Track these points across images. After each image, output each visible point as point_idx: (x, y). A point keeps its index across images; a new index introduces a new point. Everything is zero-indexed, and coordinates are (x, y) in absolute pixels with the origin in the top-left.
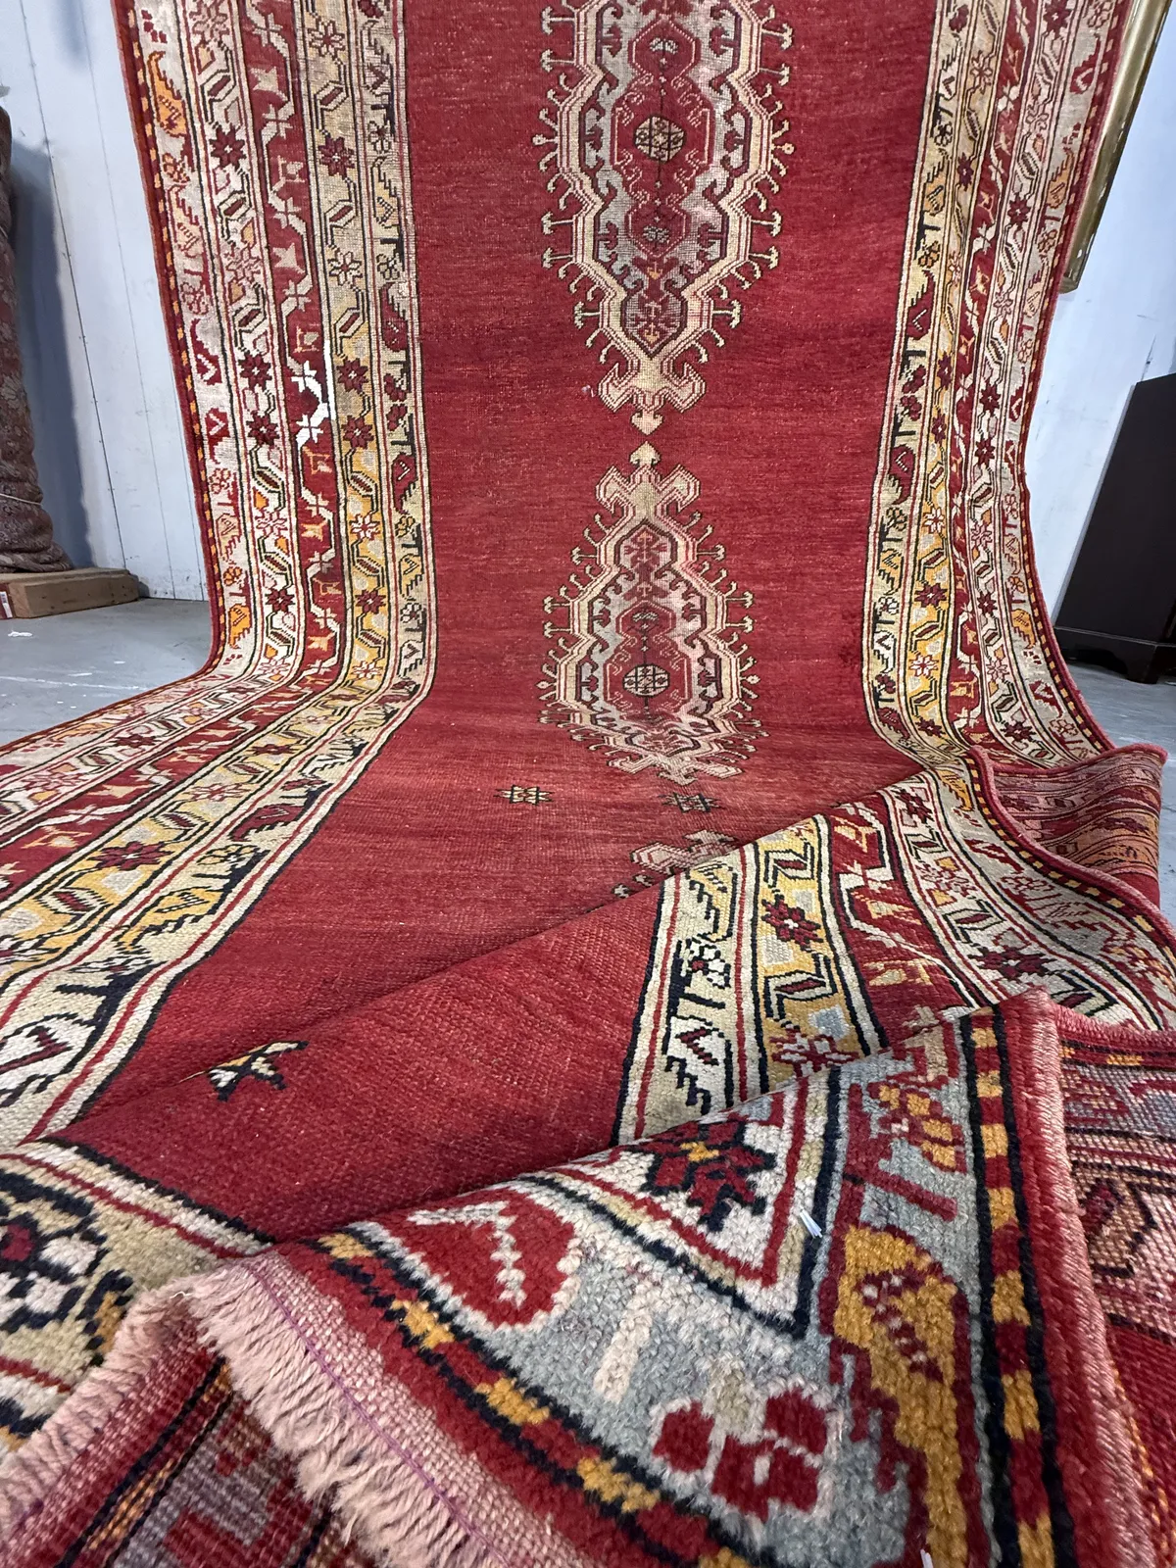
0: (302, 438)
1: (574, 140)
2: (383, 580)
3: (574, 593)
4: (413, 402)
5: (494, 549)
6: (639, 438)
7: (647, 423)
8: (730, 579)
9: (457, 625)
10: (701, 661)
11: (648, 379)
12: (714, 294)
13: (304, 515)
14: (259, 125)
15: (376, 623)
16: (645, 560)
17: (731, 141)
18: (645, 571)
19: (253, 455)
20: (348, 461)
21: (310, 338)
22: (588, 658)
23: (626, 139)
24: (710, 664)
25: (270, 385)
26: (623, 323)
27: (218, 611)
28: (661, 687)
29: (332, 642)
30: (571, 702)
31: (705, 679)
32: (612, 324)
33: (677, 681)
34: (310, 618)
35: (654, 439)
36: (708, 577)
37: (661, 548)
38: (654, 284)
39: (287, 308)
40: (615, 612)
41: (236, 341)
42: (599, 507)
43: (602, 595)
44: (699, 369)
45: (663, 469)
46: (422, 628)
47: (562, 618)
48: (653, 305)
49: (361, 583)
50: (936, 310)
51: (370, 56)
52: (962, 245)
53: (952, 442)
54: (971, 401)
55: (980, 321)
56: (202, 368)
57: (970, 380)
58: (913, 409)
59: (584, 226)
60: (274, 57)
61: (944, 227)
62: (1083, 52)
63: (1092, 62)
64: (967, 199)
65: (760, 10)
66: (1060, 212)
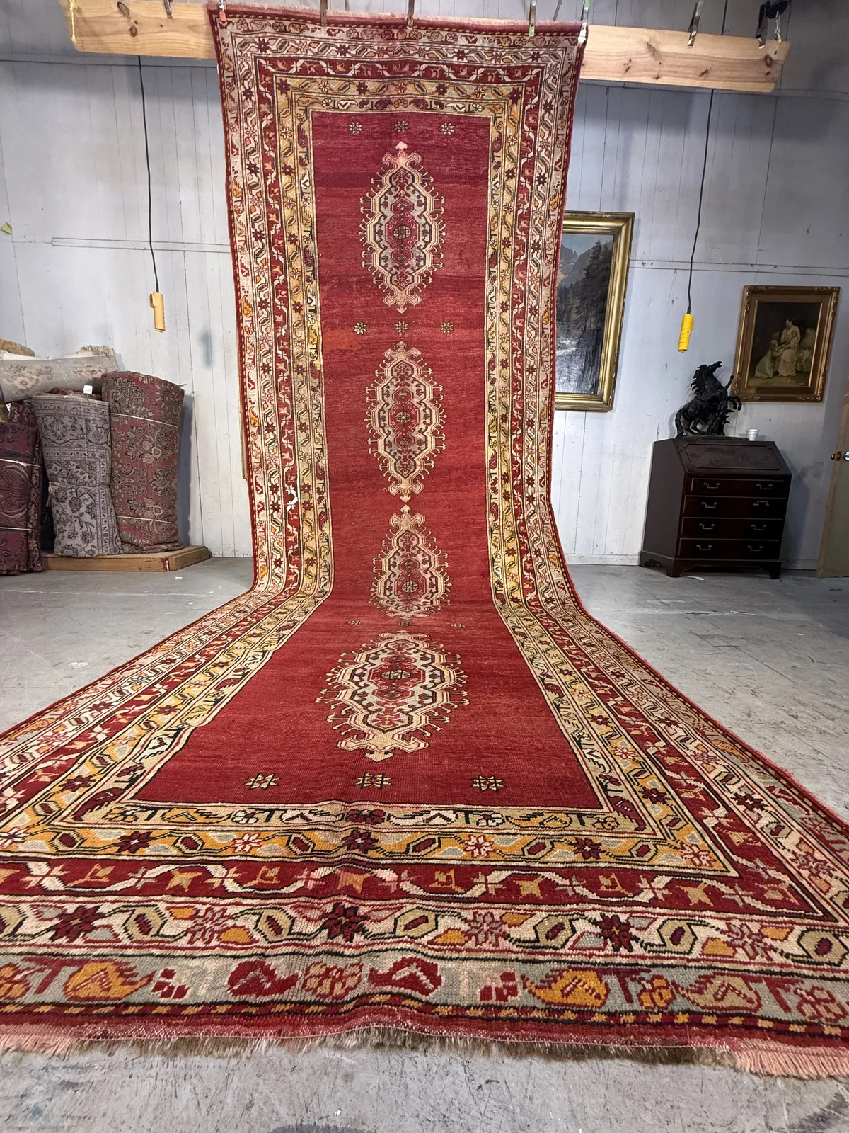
0: (288, 508)
1: (377, 419)
2: (315, 554)
3: (383, 556)
4: (326, 495)
5: (355, 542)
6: (404, 504)
7: (406, 499)
8: (439, 549)
9: (341, 569)
10: (430, 579)
11: (405, 485)
12: (425, 459)
13: (288, 533)
14: (280, 422)
15: (312, 570)
16: (408, 544)
17: (426, 417)
18: (408, 548)
19: (272, 515)
20: (304, 515)
21: (293, 478)
22: (389, 579)
23: (393, 418)
24: (433, 580)
26: (395, 469)
27: (256, 568)
28: (415, 589)
29: (296, 577)
30: (382, 596)
31: (432, 585)
32: (391, 469)
33: (421, 586)
34: (288, 569)
35: (408, 503)
36: (431, 549)
37: (413, 540)
38: (405, 457)
39: (286, 470)
40: (398, 563)
41: (269, 480)
42: (390, 527)
43: (393, 557)
44: (422, 481)
45: (412, 513)
47: (379, 565)
48: (405, 463)
49: (307, 555)
50: (499, 460)
51: (314, 401)
52: (507, 439)
53: (514, 498)
54: (521, 484)
55: (521, 459)
56: (257, 490)
57: (520, 477)
58: (495, 491)
59: (381, 442)
60: (286, 405)
61: (497, 437)
62: (543, 378)
63: (546, 380)
64: (507, 426)
65: (432, 383)
66: (546, 421)
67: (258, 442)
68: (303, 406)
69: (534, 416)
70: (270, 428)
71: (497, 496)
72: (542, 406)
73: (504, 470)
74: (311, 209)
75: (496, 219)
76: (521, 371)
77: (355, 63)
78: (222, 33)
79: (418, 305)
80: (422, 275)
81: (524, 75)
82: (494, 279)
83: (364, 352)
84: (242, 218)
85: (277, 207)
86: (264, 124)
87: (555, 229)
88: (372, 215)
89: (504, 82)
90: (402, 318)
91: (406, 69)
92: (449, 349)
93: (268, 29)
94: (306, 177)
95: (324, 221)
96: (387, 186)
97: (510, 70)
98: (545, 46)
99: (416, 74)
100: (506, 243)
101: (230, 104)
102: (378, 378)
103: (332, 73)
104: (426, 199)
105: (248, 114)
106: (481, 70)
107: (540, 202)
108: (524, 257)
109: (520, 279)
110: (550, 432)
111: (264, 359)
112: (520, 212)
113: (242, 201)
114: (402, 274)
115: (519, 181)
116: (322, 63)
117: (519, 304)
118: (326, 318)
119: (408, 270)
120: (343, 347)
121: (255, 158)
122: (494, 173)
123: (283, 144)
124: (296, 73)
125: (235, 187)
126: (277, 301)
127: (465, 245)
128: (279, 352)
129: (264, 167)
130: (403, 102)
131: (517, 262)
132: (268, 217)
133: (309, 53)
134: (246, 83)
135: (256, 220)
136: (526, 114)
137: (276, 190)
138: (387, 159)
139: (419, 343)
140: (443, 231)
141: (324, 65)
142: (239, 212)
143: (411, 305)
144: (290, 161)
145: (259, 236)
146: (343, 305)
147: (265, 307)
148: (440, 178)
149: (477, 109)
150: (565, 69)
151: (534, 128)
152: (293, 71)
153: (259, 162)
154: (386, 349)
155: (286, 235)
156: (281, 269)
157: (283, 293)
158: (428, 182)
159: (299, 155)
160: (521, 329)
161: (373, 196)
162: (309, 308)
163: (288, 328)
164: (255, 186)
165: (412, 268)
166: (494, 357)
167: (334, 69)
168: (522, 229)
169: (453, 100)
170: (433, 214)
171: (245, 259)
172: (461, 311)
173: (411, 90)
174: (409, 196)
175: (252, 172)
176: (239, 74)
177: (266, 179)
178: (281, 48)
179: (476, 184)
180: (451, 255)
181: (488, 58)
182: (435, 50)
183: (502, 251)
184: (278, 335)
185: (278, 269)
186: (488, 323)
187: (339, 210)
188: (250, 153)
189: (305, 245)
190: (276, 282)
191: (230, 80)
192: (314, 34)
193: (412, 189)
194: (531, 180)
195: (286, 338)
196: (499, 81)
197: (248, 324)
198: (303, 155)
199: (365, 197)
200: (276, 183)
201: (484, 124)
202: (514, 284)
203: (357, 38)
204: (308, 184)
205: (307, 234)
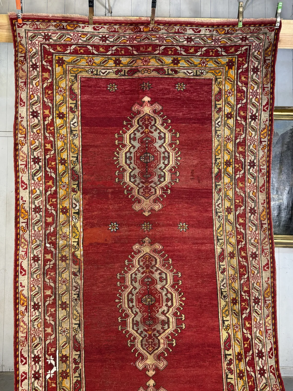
0: (48, 377)
1: (126, 301)
7: (151, 373)
11: (150, 361)
12: (167, 338)
14: (45, 301)
17: (167, 300)
19: (33, 383)
21: (53, 350)
23: (139, 301)
25: (40, 363)
26: (142, 345)
32: (138, 346)
35: (153, 377)
38: (150, 335)
39: (47, 342)
41: (33, 352)
44: (165, 358)
48: (150, 340)
50: (233, 342)
51: (74, 284)
52: (238, 319)
53: (248, 375)
54: (253, 359)
55: (251, 334)
56: (22, 361)
57: (251, 352)
58: (231, 372)
59: (129, 321)
60: (51, 287)
61: (230, 320)
62: (264, 262)
63: (267, 264)
64: (237, 307)
65: (172, 271)
66: (270, 298)
67: (26, 319)
68: (65, 287)
69: (260, 294)
70: (36, 307)
71: (233, 376)
72: (265, 285)
73: (237, 349)
74: (78, 142)
75: (219, 147)
76: (246, 258)
77: (113, 46)
78: (18, 30)
79: (159, 210)
80: (162, 188)
81: (236, 51)
82: (220, 190)
83: (117, 245)
84: (25, 149)
85: (52, 139)
86: (45, 85)
87: (266, 151)
88: (124, 146)
89: (222, 55)
90: (147, 219)
91: (150, 49)
92: (185, 243)
93: (52, 28)
94: (75, 120)
95: (87, 150)
96: (136, 126)
97: (226, 48)
98: (251, 33)
99: (157, 52)
100: (228, 164)
101: (21, 73)
102: (128, 267)
103: (96, 52)
104: (165, 134)
105: (34, 79)
106: (204, 49)
107: (253, 133)
108: (243, 172)
109: (241, 188)
110: (274, 307)
111: (35, 251)
112: (238, 141)
113: (25, 137)
114: (147, 187)
115: (236, 120)
116: (89, 47)
117: (241, 206)
118: (87, 219)
119: (152, 184)
120: (100, 241)
121: (37, 107)
122: (216, 116)
123: (58, 98)
124: (70, 53)
125: (21, 127)
126: (48, 206)
127: (196, 166)
128: (48, 245)
129: (43, 112)
130: (148, 70)
131: (238, 176)
132: (45, 146)
133: (80, 41)
134: (33, 60)
135: (36, 149)
136: (239, 76)
137: (51, 128)
138: (136, 108)
139: (161, 240)
140: (179, 156)
141: (90, 48)
142: (23, 145)
143: (154, 210)
144: (63, 109)
145: (36, 160)
146: (101, 209)
147: (38, 212)
148: (175, 120)
149: (202, 73)
150: (266, 46)
151: (246, 84)
152: (68, 51)
153: (40, 109)
154: (134, 244)
155: (58, 159)
156: (53, 183)
157: (54, 200)
158: (167, 123)
159: (70, 105)
160: (244, 225)
161: (125, 133)
162: (73, 211)
163: (56, 227)
164: (36, 126)
165: (155, 183)
166: (223, 250)
167: (98, 50)
168: (240, 153)
169: (184, 68)
170: (170, 145)
171: (25, 177)
172: (194, 214)
173: (153, 63)
174: (152, 133)
175: (34, 116)
176: (28, 55)
177: (44, 120)
178: (60, 38)
179: (203, 124)
180: (185, 173)
181: (209, 41)
182: (171, 37)
183: (225, 170)
184: (48, 232)
185: (50, 183)
186: (217, 224)
187: (99, 142)
188: (33, 104)
189: (72, 166)
190: (49, 193)
191: (22, 59)
192: (84, 30)
193: (154, 128)
194: (245, 118)
195: (54, 234)
196: (217, 54)
197: (24, 225)
198: (73, 106)
199: (119, 134)
200: (52, 123)
201: (208, 83)
202: (236, 192)
203: (115, 31)
204: (76, 124)
205: (74, 159)
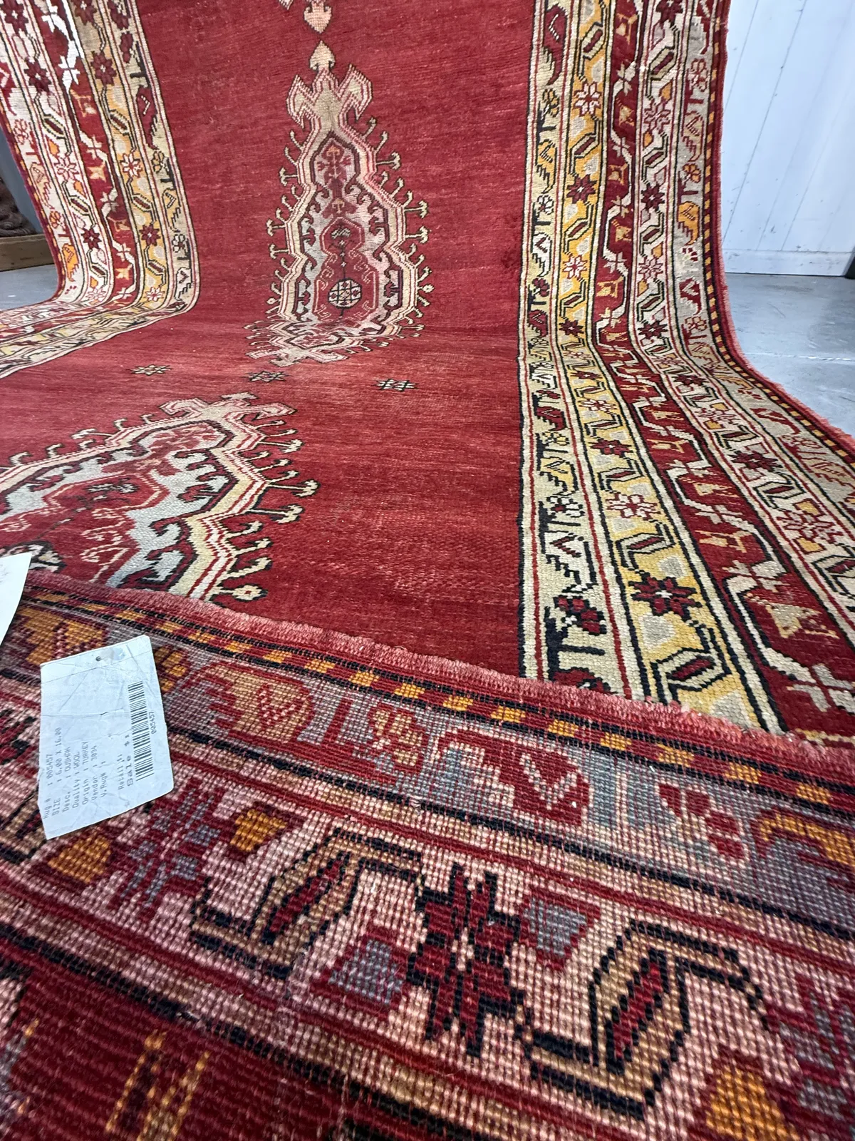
0: (67, 81)
2: (154, 215)
3: (286, 214)
4: (135, 28)
6: (315, 38)
7: (319, 18)
8: (407, 188)
9: (211, 252)
10: (387, 273)
13: (87, 158)
15: (157, 253)
16: (336, 175)
18: (336, 185)
19: (37, 103)
20: (104, 101)
22: (303, 277)
25: (29, 27)
27: (55, 250)
28: (356, 299)
29: (131, 272)
31: (389, 290)
33: (368, 292)
34: (114, 253)
35: (327, 36)
36: (388, 189)
37: (347, 162)
40: (318, 231)
42: (291, 122)
43: (306, 215)
45: (338, 71)
46: (188, 256)
47: (281, 239)
